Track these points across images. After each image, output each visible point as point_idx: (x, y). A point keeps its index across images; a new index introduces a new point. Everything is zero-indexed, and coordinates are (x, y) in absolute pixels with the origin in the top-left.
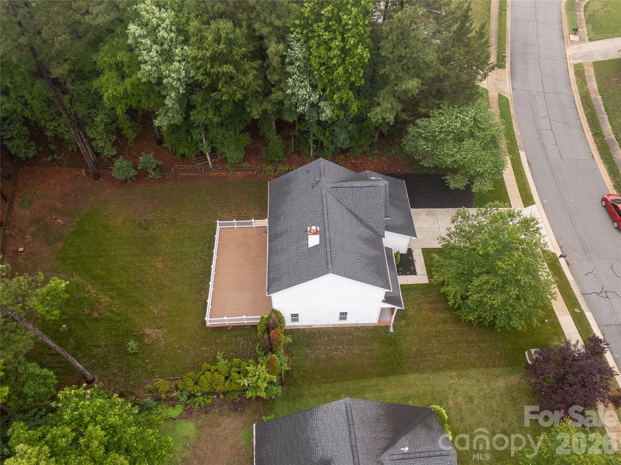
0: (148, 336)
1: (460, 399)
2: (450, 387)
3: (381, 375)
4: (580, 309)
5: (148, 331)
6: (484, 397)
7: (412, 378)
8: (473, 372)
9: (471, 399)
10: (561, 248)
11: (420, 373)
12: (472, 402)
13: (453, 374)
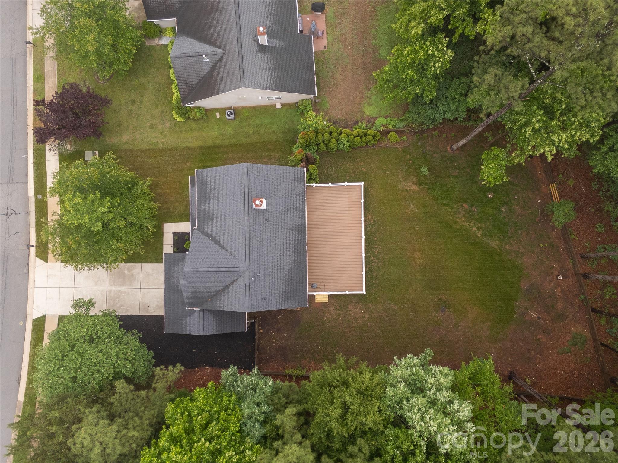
0: (414, 183)
1: (160, 127)
2: (165, 137)
3: (220, 147)
4: (36, 197)
5: (415, 187)
6: (141, 128)
7: (196, 144)
8: (145, 146)
9: (152, 127)
10: (28, 264)
11: (187, 147)
12: (152, 124)
13: (162, 146)
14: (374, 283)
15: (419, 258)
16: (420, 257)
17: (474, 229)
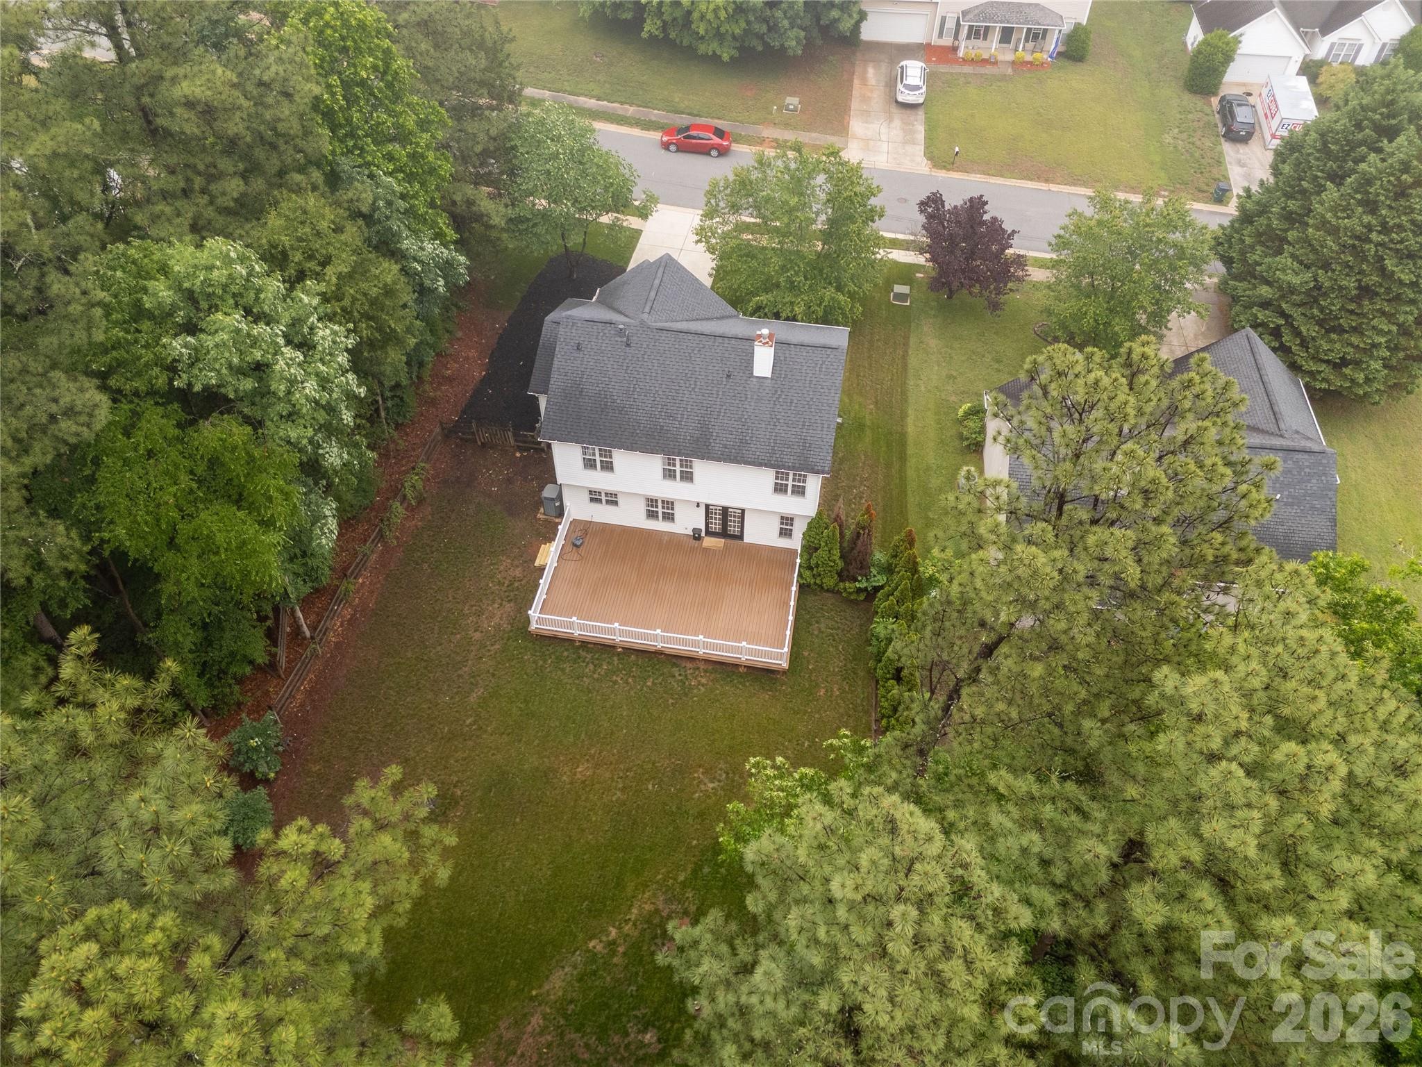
2: (929, 391)
13: (912, 383)
14: (545, 661)
15: (575, 774)
16: (579, 776)
17: (613, 932)
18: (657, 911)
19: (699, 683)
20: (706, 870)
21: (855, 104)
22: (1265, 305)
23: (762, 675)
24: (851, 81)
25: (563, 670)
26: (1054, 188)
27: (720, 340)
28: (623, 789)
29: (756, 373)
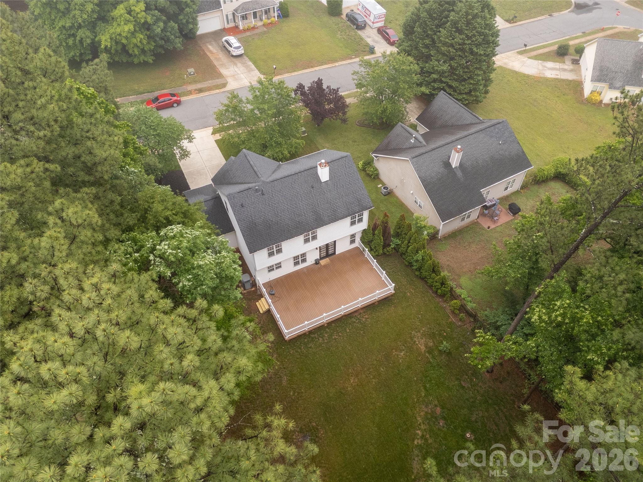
0: (426, 345)
5: (423, 348)
14: (300, 349)
15: (352, 384)
16: (354, 384)
17: (419, 432)
18: (426, 413)
19: (366, 318)
20: (428, 386)
21: (216, 63)
22: (435, 81)
23: (385, 301)
24: (205, 54)
25: (311, 347)
26: (317, 68)
27: (300, 174)
28: (374, 378)
29: (323, 181)
